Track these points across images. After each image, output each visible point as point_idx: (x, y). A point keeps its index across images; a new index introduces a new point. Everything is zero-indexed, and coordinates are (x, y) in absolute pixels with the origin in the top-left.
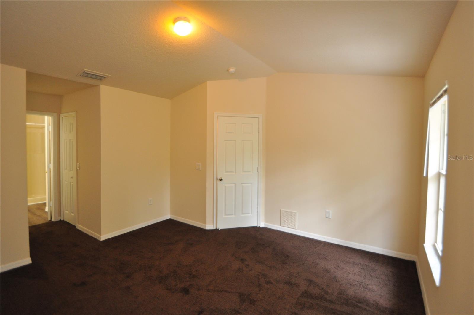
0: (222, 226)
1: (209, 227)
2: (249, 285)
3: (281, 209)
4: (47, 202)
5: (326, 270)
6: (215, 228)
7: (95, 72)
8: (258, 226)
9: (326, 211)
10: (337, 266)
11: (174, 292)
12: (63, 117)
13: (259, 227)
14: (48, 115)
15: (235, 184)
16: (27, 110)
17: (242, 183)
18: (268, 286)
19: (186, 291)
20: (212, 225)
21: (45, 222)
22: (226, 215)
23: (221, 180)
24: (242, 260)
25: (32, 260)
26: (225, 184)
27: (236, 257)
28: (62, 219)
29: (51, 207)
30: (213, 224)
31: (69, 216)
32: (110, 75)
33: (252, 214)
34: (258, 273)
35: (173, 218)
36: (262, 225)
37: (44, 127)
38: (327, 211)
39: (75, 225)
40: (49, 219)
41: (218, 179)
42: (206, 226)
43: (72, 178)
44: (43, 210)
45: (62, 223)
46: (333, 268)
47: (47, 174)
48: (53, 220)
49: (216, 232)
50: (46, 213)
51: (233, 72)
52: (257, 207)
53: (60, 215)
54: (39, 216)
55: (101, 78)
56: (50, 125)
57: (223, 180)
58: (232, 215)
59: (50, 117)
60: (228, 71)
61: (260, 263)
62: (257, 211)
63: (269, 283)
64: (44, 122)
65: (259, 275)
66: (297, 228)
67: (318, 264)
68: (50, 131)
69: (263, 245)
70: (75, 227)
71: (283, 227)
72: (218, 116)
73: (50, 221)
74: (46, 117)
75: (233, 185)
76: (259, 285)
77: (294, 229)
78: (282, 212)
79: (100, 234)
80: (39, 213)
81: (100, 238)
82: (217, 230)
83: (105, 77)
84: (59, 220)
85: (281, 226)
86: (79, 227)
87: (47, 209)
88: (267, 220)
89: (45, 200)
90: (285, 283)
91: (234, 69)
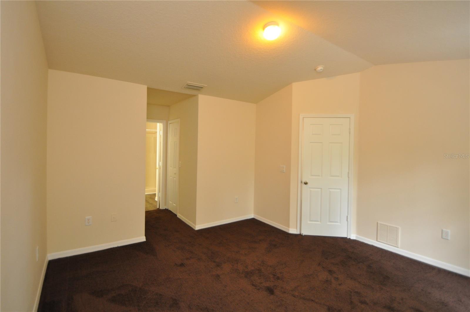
0: (306, 231)
1: (293, 231)
2: (339, 300)
3: (378, 222)
4: (157, 193)
5: (443, 303)
6: (298, 233)
7: (195, 83)
8: (348, 237)
9: (442, 230)
10: (459, 301)
11: (259, 289)
12: (170, 123)
13: (350, 239)
14: (159, 122)
15: (321, 189)
16: (147, 118)
17: (329, 189)
18: (363, 306)
19: (271, 291)
20: (296, 230)
21: (155, 209)
22: (310, 221)
23: (306, 183)
24: (330, 272)
25: (146, 239)
26: (310, 188)
27: (323, 267)
28: (167, 208)
29: (159, 197)
30: (297, 228)
31: (172, 206)
32: (206, 85)
33: (340, 223)
34: (349, 289)
35: (256, 218)
36: (353, 236)
37: (156, 133)
38: (444, 230)
39: (176, 214)
40: (158, 207)
41: (303, 181)
42: (289, 230)
43: (175, 174)
44: (154, 199)
45: (167, 212)
46: (453, 302)
47: (157, 170)
48: (161, 208)
49: (299, 237)
50: (156, 202)
51: (322, 71)
52: (347, 216)
53: (166, 204)
54: (151, 204)
55: (198, 89)
56: (161, 130)
57: (309, 184)
58: (318, 221)
59: (161, 124)
60: (315, 70)
61: (351, 278)
62: (347, 220)
63: (363, 302)
64: (156, 128)
65: (351, 292)
66: (399, 246)
67: (430, 293)
68: (161, 135)
69: (356, 259)
70: (176, 215)
71: (382, 243)
72: (304, 118)
73: (158, 208)
74: (158, 124)
75: (320, 190)
76: (351, 303)
77: (395, 247)
78: (379, 225)
79: (195, 224)
80: (151, 201)
81: (195, 227)
82: (300, 235)
83: (202, 88)
84: (165, 208)
85: (377, 241)
86: (179, 216)
87: (156, 199)
88: (359, 232)
89: (155, 191)
90: (385, 307)
91: (322, 67)
